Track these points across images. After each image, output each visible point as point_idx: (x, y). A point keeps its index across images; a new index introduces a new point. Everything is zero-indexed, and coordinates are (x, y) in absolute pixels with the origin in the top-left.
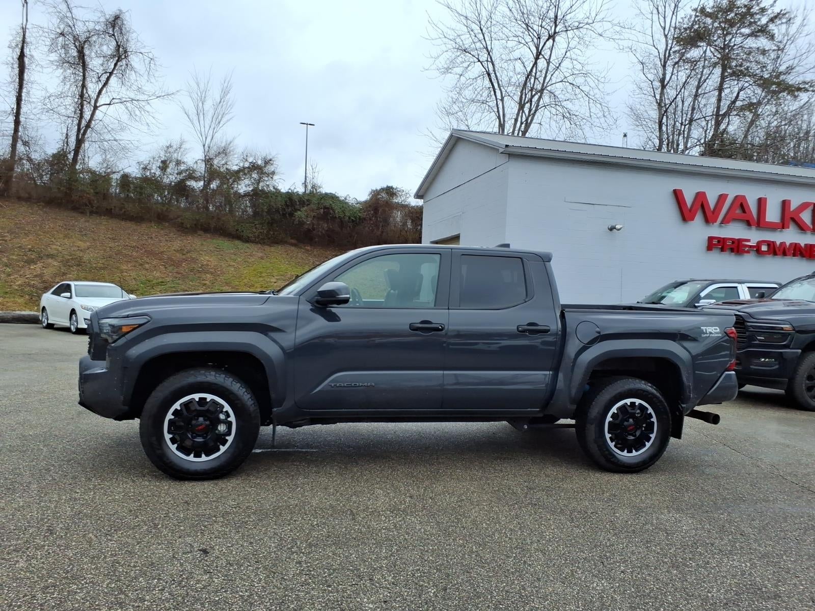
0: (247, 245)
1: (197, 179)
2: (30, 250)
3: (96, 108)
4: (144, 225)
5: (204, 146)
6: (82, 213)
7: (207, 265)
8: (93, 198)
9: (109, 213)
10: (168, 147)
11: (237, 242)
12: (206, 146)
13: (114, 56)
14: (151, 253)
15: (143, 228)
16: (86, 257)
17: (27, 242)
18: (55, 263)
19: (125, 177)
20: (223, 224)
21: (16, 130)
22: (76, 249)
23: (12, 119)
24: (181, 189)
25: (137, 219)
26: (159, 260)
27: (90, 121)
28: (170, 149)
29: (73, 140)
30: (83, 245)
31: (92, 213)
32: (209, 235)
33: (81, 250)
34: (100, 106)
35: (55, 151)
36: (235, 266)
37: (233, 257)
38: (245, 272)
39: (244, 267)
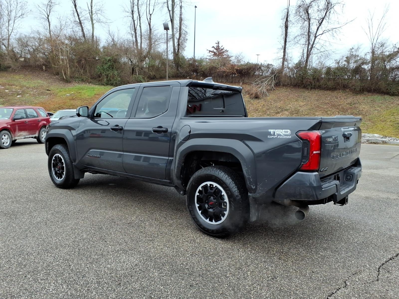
0: (393, 97)
1: (366, 63)
2: (279, 108)
3: (316, 37)
4: (335, 92)
5: (372, 44)
6: (308, 89)
7: (362, 110)
8: (312, 81)
9: (320, 88)
10: (351, 49)
11: (386, 96)
12: (373, 44)
13: (325, 9)
14: (334, 106)
15: (335, 93)
16: (301, 109)
17: (279, 104)
18: (287, 113)
19: (329, 69)
20: (378, 87)
21: (284, 55)
22: (298, 106)
23: (282, 51)
24: (358, 70)
25: (333, 89)
26: (337, 109)
27: (313, 44)
28: (353, 50)
29: (305, 55)
30: (302, 104)
31: (311, 88)
32: (370, 94)
33: (301, 107)
34: (317, 36)
35: (297, 62)
36: (379, 110)
37: (380, 105)
38: (384, 113)
39: (384, 111)
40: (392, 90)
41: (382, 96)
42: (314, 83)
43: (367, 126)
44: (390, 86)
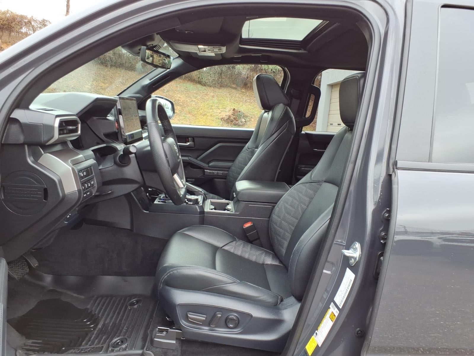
0: (204, 87)
2: (73, 88)
6: (106, 66)
7: (179, 100)
8: (112, 56)
9: (122, 66)
11: (198, 86)
17: (71, 83)
22: (100, 88)
30: (104, 86)
31: (111, 66)
32: (181, 81)
33: (103, 89)
36: (196, 101)
37: (195, 95)
38: (202, 105)
39: (201, 102)
40: (203, 79)
41: (194, 84)
42: (116, 58)
43: (189, 119)
44: (202, 75)
